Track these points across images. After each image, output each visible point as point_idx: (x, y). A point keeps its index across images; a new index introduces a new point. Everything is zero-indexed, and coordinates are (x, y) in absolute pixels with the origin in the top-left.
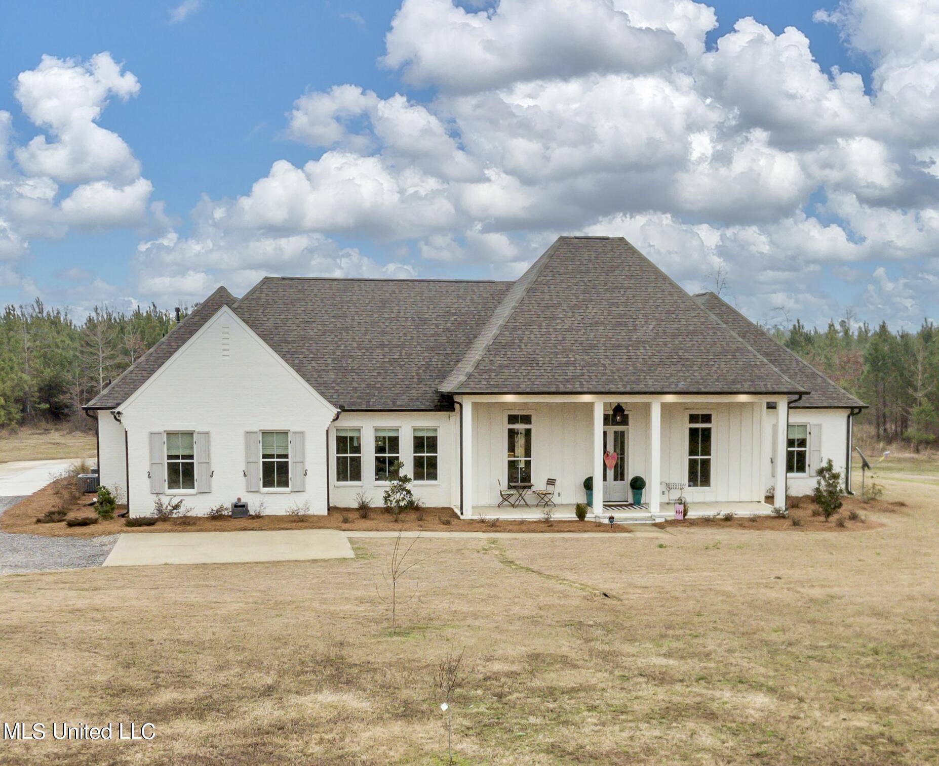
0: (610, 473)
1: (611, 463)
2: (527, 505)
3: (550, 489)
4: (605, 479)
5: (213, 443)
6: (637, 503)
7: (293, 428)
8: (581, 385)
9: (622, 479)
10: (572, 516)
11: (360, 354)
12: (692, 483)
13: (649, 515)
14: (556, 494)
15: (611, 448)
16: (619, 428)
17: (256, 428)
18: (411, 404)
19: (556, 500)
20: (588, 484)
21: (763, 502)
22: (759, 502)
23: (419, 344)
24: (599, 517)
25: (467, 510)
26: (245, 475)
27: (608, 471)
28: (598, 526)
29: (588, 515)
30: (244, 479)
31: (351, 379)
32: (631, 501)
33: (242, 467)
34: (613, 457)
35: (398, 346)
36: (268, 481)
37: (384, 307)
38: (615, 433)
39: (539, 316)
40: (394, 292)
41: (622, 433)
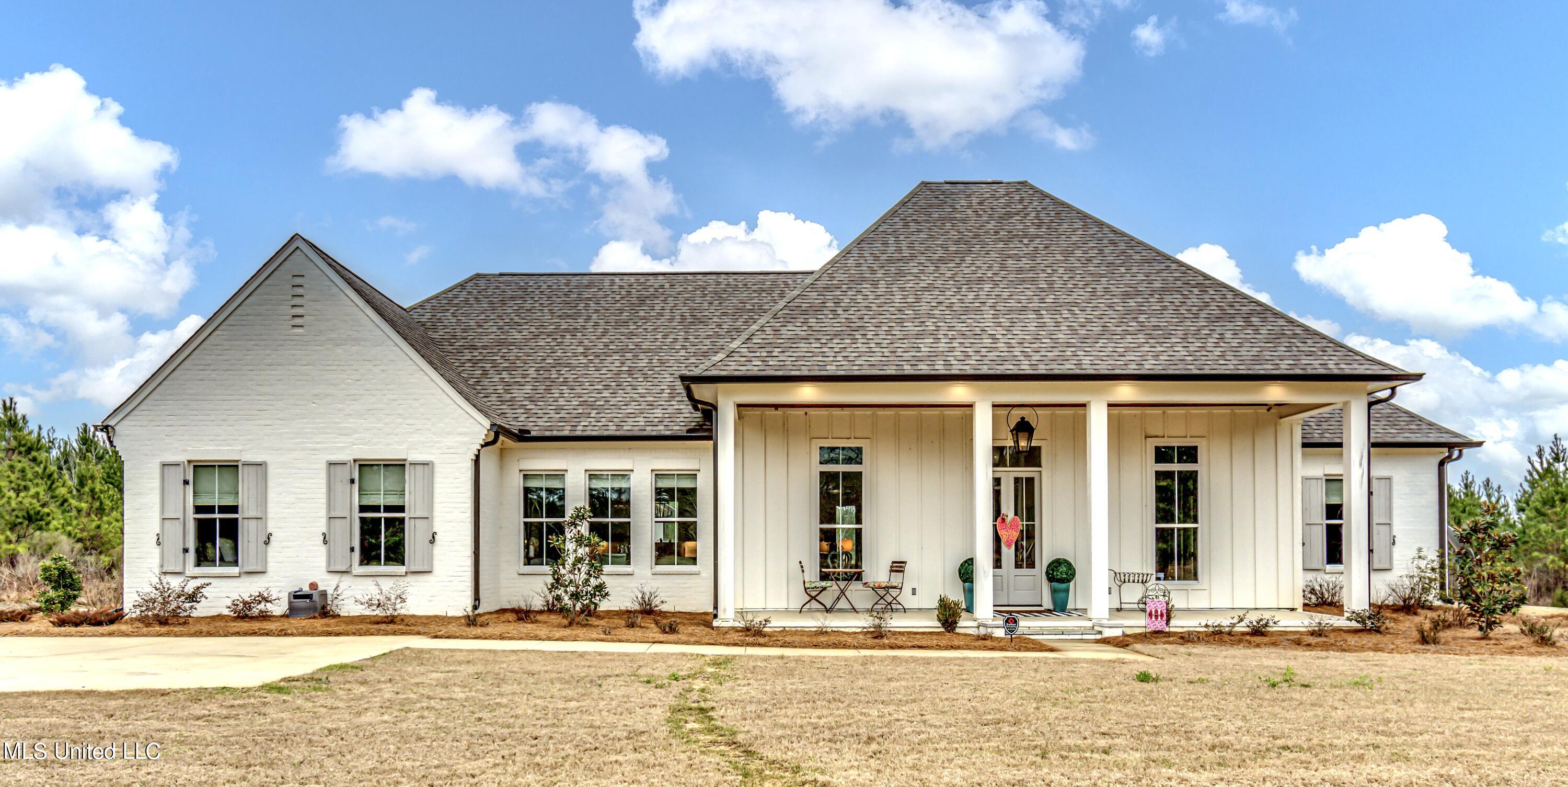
0: (1008, 553)
1: (1010, 535)
2: (854, 610)
3: (896, 579)
4: (997, 563)
5: (271, 483)
6: (1060, 607)
7: (413, 456)
8: (947, 364)
9: (1031, 565)
10: (931, 623)
11: (585, 361)
12: (1162, 575)
13: (1090, 624)
14: (907, 590)
15: (1008, 508)
16: (1024, 472)
17: (347, 456)
18: (648, 428)
19: (907, 599)
20: (966, 572)
21: (1300, 610)
22: (1292, 610)
23: (684, 347)
24: (985, 626)
25: (725, 610)
26: (325, 542)
27: (1004, 548)
28: (984, 641)
29: (961, 623)
30: (323, 549)
31: (557, 395)
32: (1047, 603)
33: (322, 526)
34: (1013, 525)
35: (649, 351)
36: (369, 555)
37: (640, 305)
38: (1017, 480)
39: (873, 272)
40: (662, 287)
41: (1030, 481)
